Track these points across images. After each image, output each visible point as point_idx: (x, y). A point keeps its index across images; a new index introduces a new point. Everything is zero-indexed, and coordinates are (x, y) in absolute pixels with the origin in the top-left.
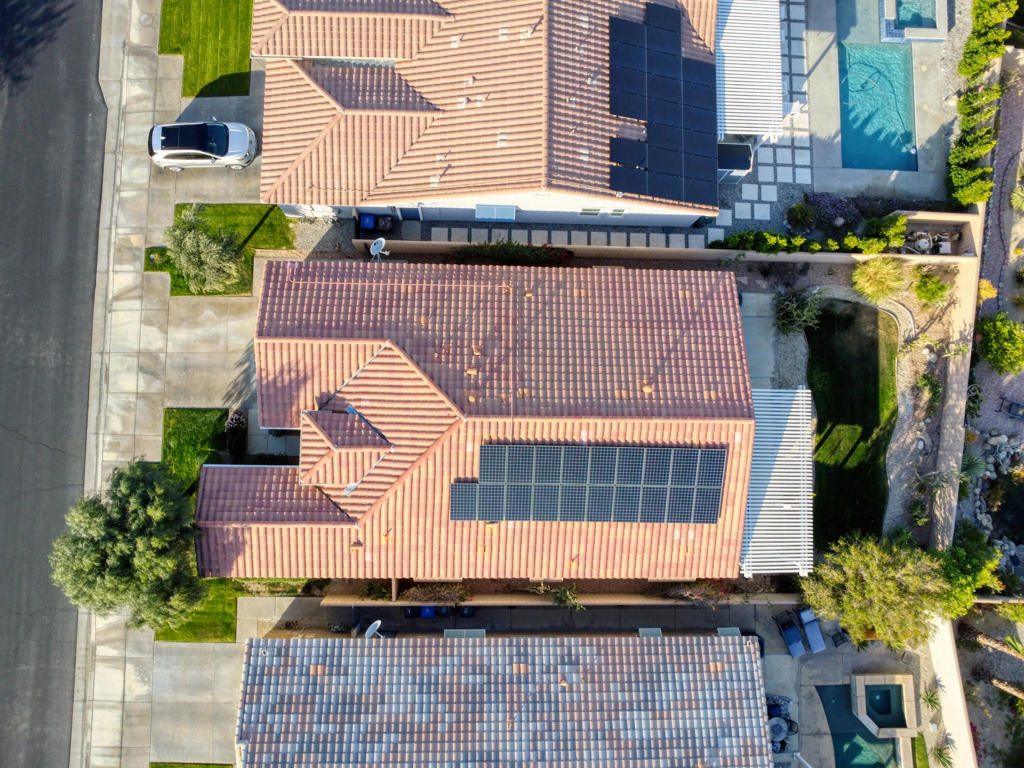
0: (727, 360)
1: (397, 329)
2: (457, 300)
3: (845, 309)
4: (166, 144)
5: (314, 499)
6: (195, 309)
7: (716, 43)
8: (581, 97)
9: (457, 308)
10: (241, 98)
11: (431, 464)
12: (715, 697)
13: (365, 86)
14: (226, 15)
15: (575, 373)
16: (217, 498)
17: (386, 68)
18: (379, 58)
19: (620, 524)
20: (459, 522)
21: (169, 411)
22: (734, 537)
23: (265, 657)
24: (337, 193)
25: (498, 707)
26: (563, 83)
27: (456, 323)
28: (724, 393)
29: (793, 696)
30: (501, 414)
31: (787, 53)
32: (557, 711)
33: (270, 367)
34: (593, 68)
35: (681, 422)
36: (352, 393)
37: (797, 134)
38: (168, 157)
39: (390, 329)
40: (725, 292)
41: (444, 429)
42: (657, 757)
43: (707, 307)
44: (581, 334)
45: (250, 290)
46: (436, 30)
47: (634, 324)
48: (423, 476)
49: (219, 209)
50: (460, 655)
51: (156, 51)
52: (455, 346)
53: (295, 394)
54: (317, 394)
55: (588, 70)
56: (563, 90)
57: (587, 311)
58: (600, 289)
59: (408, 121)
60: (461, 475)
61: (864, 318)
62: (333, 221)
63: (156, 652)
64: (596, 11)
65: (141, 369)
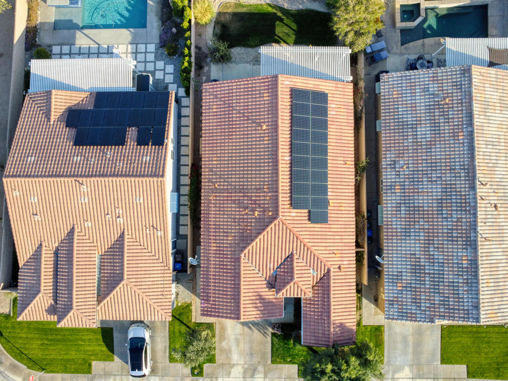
0: (248, 88)
1: (235, 251)
2: (220, 221)
3: (218, 28)
4: (140, 369)
5: (318, 290)
6: (222, 351)
7: (85, 91)
8: (116, 160)
9: (224, 221)
10: (114, 332)
11: (301, 233)
12: (410, 95)
13: (111, 270)
14: (71, 341)
15: (256, 163)
16: (319, 337)
17: (101, 259)
18: (96, 263)
19: (329, 140)
20: (329, 219)
21: (273, 362)
22: (334, 85)
23: (394, 311)
24: (166, 282)
25: (416, 199)
26: (110, 169)
27: (231, 222)
28: (265, 90)
29: (406, 56)
30: (277, 199)
31: (87, 55)
32: (418, 171)
33: (254, 313)
34: (101, 154)
35: (280, 110)
36: (266, 273)
37: (130, 50)
38: (146, 367)
39: (235, 254)
40: (213, 88)
41: (285, 227)
42: (439, 123)
43: (221, 97)
44: (236, 160)
45: (212, 324)
46: (82, 234)
47: (230, 134)
48: (307, 237)
49: (171, 341)
50: (392, 218)
51: (90, 376)
52: (243, 222)
53: (267, 300)
54: (267, 290)
55: (102, 157)
56: (113, 169)
57: (224, 157)
58: (213, 150)
59: (129, 247)
60: (307, 218)
61: (222, 19)
62: (177, 283)
63: (389, 364)
64: (71, 153)
65: (252, 376)
